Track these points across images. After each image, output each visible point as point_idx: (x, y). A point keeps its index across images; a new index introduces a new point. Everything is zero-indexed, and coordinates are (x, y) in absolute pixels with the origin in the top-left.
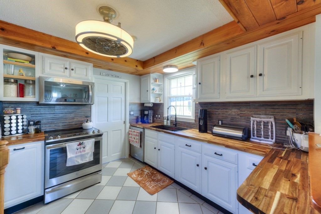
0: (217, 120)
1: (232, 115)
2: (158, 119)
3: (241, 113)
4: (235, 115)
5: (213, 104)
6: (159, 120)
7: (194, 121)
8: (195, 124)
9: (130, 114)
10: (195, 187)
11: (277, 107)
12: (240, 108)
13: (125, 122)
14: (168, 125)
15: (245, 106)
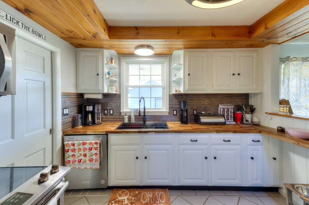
0: (192, 110)
1: (205, 105)
2: (108, 116)
3: (211, 103)
4: (207, 105)
5: (188, 95)
6: (112, 117)
7: (168, 113)
8: (169, 116)
9: (64, 115)
10: (202, 181)
11: (233, 98)
12: (211, 99)
13: (51, 131)
14: (132, 122)
15: (214, 97)
